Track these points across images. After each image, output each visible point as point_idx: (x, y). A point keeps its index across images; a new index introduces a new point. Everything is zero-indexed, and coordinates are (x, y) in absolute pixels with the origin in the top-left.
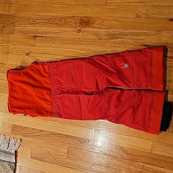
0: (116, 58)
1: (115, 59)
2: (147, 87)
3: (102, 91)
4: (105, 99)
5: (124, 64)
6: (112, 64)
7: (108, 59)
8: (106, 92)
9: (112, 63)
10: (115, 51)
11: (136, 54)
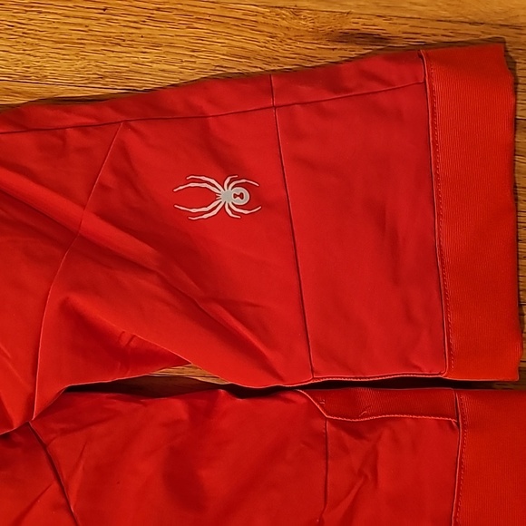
0: (134, 130)
1: (131, 139)
2: (408, 364)
3: (25, 428)
4: (63, 490)
5: (209, 183)
6: (103, 187)
7: (63, 138)
8: (64, 432)
9: (106, 176)
10: (116, 74)
11: (303, 104)
